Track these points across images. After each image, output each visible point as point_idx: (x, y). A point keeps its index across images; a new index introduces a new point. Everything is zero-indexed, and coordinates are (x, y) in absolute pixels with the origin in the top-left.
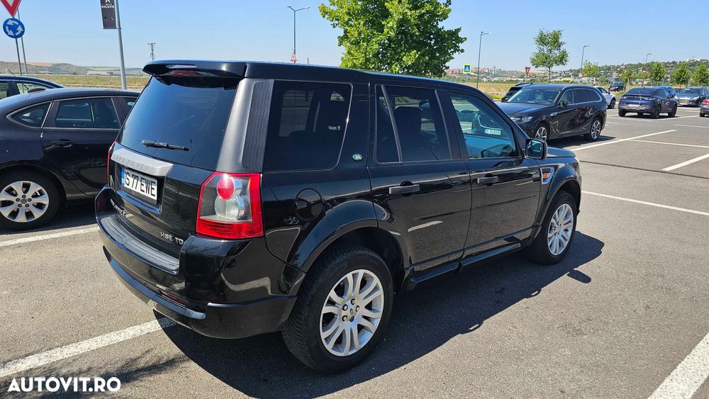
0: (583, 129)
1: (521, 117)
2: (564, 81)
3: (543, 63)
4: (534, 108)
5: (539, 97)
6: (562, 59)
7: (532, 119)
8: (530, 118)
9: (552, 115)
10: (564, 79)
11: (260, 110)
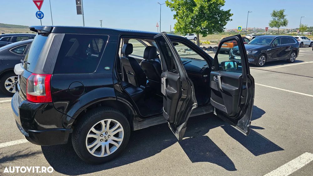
0: (286, 57)
1: (252, 51)
2: (293, 34)
3: (275, 26)
4: (259, 47)
5: (264, 41)
6: (285, 24)
7: (257, 52)
8: (256, 51)
9: (268, 50)
10: (293, 33)
11: (55, 47)
